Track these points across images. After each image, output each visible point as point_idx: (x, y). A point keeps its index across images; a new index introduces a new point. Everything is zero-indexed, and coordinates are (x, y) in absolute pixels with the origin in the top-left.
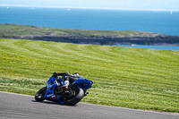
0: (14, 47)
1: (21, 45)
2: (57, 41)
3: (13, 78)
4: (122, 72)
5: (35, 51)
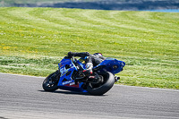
0: (29, 17)
1: (37, 15)
2: (83, 8)
3: (29, 56)
4: (167, 44)
5: (55, 21)
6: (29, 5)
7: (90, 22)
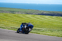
0: (31, 17)
1: (33, 17)
5: (38, 18)
6: (31, 14)
7: (47, 19)
